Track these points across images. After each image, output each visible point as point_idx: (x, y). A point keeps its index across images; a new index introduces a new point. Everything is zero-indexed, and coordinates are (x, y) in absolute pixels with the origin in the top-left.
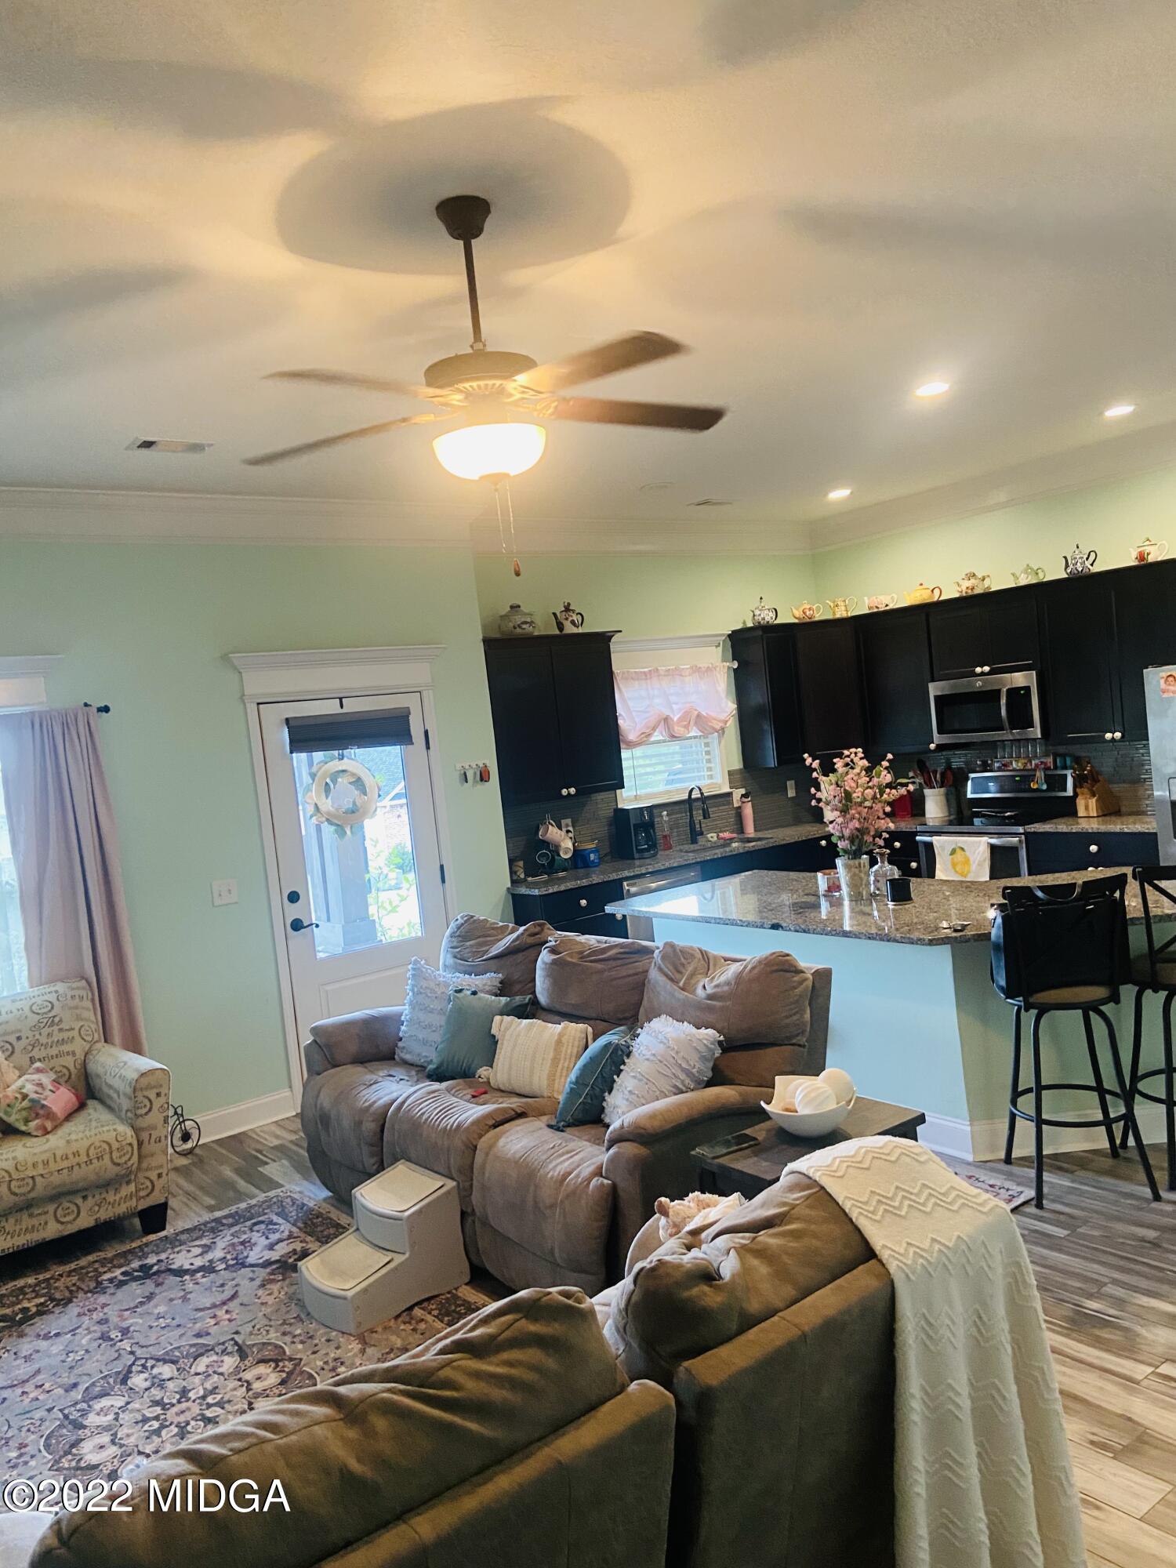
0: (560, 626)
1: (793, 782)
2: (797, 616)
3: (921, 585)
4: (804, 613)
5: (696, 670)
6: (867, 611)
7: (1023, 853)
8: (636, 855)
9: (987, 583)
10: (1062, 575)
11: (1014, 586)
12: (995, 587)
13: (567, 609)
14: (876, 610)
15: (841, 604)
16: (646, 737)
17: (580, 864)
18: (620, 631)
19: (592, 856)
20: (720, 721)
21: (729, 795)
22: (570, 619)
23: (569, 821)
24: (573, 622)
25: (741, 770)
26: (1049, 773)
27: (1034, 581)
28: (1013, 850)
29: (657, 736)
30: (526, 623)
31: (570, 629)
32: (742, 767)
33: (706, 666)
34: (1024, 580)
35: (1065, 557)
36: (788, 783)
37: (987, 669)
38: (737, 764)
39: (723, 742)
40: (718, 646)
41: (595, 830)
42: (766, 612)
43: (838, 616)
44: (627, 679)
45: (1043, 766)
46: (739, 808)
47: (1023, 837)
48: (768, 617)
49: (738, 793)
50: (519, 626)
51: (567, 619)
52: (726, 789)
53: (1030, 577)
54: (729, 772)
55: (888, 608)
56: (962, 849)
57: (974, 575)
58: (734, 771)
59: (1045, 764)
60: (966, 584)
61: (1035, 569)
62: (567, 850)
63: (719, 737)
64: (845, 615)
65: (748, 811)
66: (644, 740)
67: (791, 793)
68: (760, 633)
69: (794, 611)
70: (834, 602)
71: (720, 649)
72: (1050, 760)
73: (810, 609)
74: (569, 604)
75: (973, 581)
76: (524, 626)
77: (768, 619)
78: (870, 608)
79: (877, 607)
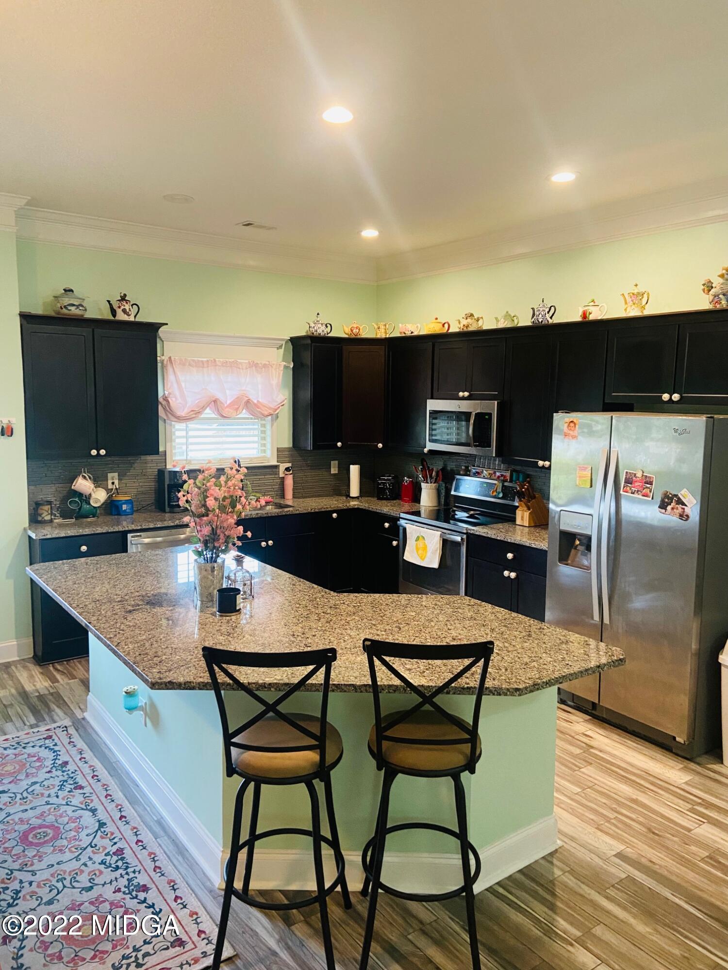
0: (114, 312)
1: (337, 462)
2: (347, 332)
3: (437, 319)
4: (352, 330)
5: (254, 365)
6: (399, 335)
7: (464, 549)
8: (167, 509)
9: (480, 323)
10: (528, 323)
11: (495, 327)
12: (486, 327)
13: (123, 298)
14: (404, 335)
15: (382, 327)
16: (196, 414)
17: (114, 512)
18: (167, 324)
19: (124, 507)
20: (270, 408)
21: (276, 467)
22: (122, 307)
23: (116, 475)
24: (124, 311)
25: (289, 448)
26: (506, 484)
27: (509, 326)
28: (457, 545)
29: (208, 413)
30: (73, 305)
31: (121, 316)
32: (291, 445)
33: (264, 363)
34: (502, 324)
35: (533, 309)
36: (332, 462)
37: (466, 394)
38: (286, 442)
39: (275, 424)
40: (281, 347)
41: (141, 484)
42: (320, 325)
43: (378, 336)
44: (184, 365)
45: (502, 478)
46: (283, 478)
47: (465, 537)
48: (321, 330)
49: (283, 467)
50: (65, 307)
51: (119, 307)
52: (275, 463)
53: (506, 322)
54: (278, 449)
55: (413, 334)
56: (424, 538)
57: (472, 315)
58: (285, 448)
59: (505, 477)
60: (465, 322)
61: (512, 316)
62: (97, 500)
63: (272, 420)
64: (384, 336)
65: (289, 482)
66: (194, 415)
67: (334, 470)
68: (309, 342)
69: (345, 327)
70: (377, 325)
71: (282, 351)
72: (508, 474)
73: (357, 328)
74: (125, 295)
75: (469, 320)
76: (70, 308)
77: (320, 331)
78: (401, 333)
79: (405, 333)
